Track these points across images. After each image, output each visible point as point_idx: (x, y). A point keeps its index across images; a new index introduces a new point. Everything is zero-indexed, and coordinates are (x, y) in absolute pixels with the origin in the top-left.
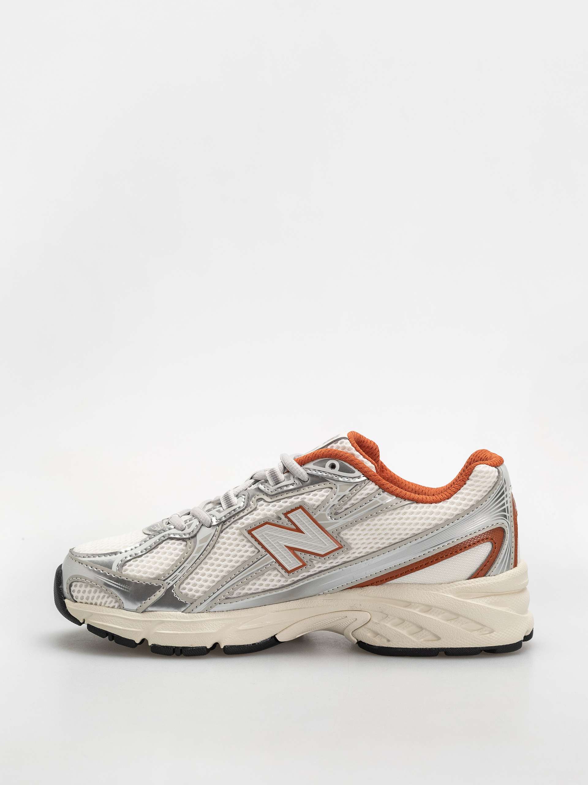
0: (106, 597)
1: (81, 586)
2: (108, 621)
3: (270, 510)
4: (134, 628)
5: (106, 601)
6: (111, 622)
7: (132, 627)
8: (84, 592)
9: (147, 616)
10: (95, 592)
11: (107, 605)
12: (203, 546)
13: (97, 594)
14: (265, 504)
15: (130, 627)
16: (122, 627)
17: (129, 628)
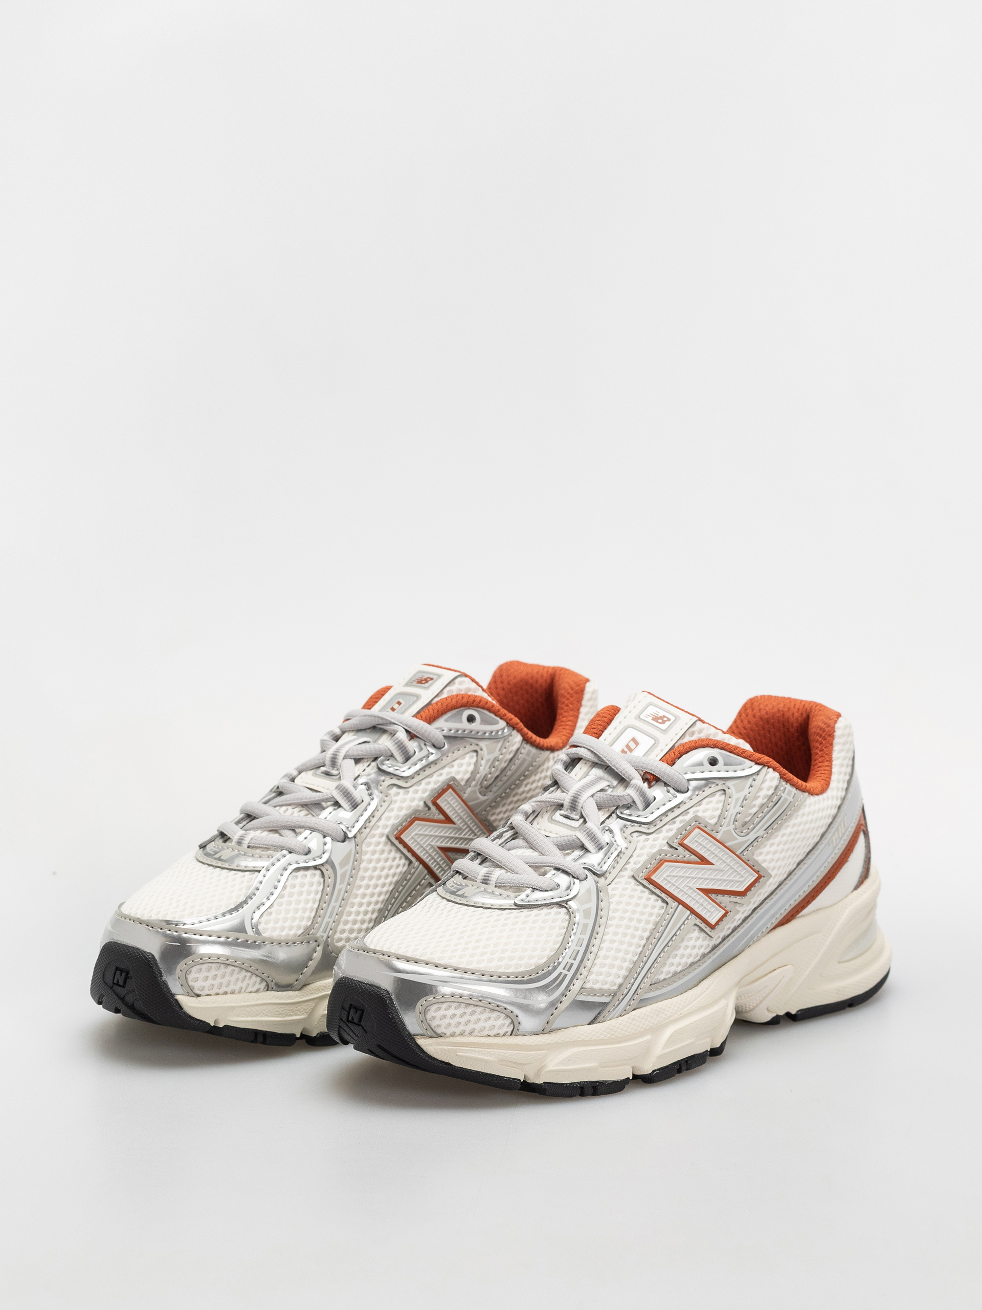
0: (248, 977)
1: (209, 970)
2: (260, 1014)
3: (413, 800)
4: (296, 1015)
5: (248, 985)
6: (263, 1014)
7: (293, 1015)
8: (215, 977)
9: (308, 993)
10: (232, 974)
11: (250, 989)
12: (346, 872)
13: (235, 976)
14: (401, 791)
15: (292, 1016)
16: (280, 1017)
17: (289, 1016)
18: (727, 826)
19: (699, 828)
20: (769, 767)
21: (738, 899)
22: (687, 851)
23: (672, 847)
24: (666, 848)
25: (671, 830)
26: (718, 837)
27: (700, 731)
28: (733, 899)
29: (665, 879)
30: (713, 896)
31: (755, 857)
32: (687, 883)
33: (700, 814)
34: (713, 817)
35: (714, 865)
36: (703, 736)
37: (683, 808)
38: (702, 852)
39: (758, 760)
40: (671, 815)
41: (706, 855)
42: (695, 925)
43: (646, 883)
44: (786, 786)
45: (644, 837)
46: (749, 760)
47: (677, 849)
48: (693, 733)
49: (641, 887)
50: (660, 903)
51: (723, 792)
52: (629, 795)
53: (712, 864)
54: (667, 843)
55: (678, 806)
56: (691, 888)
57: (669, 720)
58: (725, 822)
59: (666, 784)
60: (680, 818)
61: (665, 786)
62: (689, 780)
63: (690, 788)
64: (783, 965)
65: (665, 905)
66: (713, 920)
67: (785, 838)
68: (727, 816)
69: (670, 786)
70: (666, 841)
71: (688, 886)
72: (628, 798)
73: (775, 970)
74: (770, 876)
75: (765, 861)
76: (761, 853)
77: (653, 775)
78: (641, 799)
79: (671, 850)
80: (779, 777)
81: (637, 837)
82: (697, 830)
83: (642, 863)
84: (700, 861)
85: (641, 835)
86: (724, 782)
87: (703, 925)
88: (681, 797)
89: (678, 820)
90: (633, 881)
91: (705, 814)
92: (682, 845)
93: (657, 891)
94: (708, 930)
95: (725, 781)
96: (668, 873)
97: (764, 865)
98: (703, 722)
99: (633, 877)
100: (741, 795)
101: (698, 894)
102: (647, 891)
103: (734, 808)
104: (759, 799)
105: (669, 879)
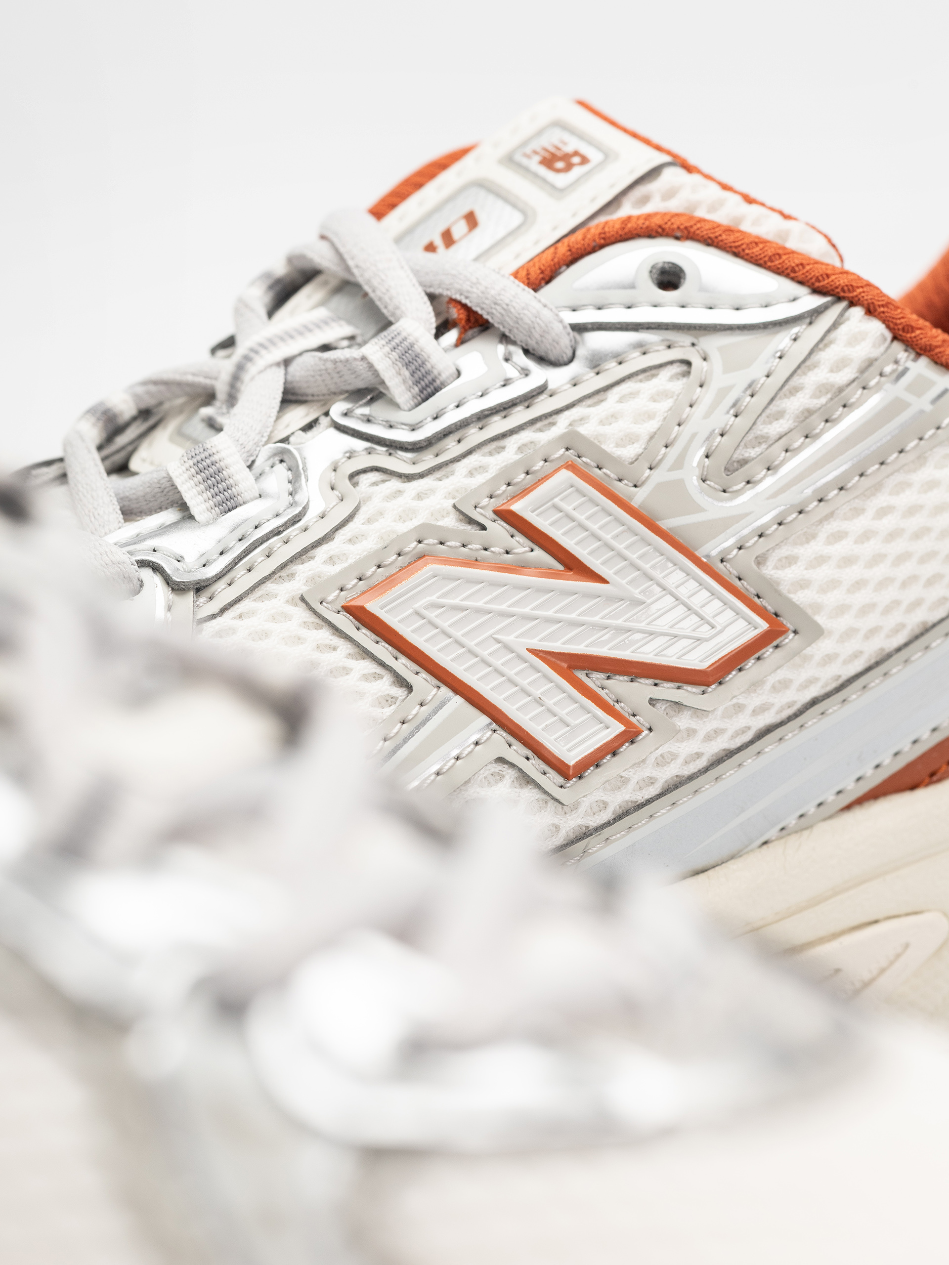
18: (670, 470)
19: (571, 467)
20: (852, 304)
21: (688, 694)
22: (520, 538)
23: (471, 521)
24: (451, 521)
25: (482, 469)
26: (639, 497)
27: (669, 194)
28: (667, 691)
29: (417, 613)
30: (594, 680)
31: (769, 570)
32: (497, 632)
33: (584, 430)
34: (631, 439)
35: (607, 582)
36: (674, 205)
37: (543, 406)
38: (569, 543)
39: (818, 280)
40: (498, 425)
41: (583, 553)
42: (501, 760)
43: (345, 622)
44: (910, 364)
45: (394, 484)
46: (793, 279)
47: (483, 528)
48: (645, 200)
49: (325, 635)
50: (385, 686)
51: (684, 368)
52: (363, 358)
53: (603, 580)
54: (455, 507)
55: (528, 399)
56: (508, 648)
57: (584, 160)
58: (665, 455)
59: (504, 338)
60: (526, 436)
61: (501, 342)
62: (580, 329)
63: (580, 352)
64: (909, 910)
65: (400, 692)
66: (573, 753)
67: (888, 523)
68: (675, 438)
69: (514, 343)
70: (452, 502)
71: (498, 641)
72: (361, 367)
73: (876, 922)
74: (818, 632)
75: (803, 584)
76: (791, 560)
77: (465, 307)
78: (407, 373)
79: (468, 528)
80: (889, 335)
81: (375, 484)
82: (565, 475)
83: (351, 561)
84: (561, 567)
85: (383, 481)
86: (695, 341)
87: (533, 767)
88: (539, 375)
89: (512, 443)
90: (300, 613)
91: (607, 430)
92: (507, 517)
93: (383, 651)
94: (551, 780)
95: (696, 337)
96: (433, 598)
97: (800, 598)
98: (688, 168)
99: (303, 599)
100: (739, 380)
101: (532, 666)
102: (344, 647)
103: (707, 415)
104: (800, 395)
105: (432, 614)
